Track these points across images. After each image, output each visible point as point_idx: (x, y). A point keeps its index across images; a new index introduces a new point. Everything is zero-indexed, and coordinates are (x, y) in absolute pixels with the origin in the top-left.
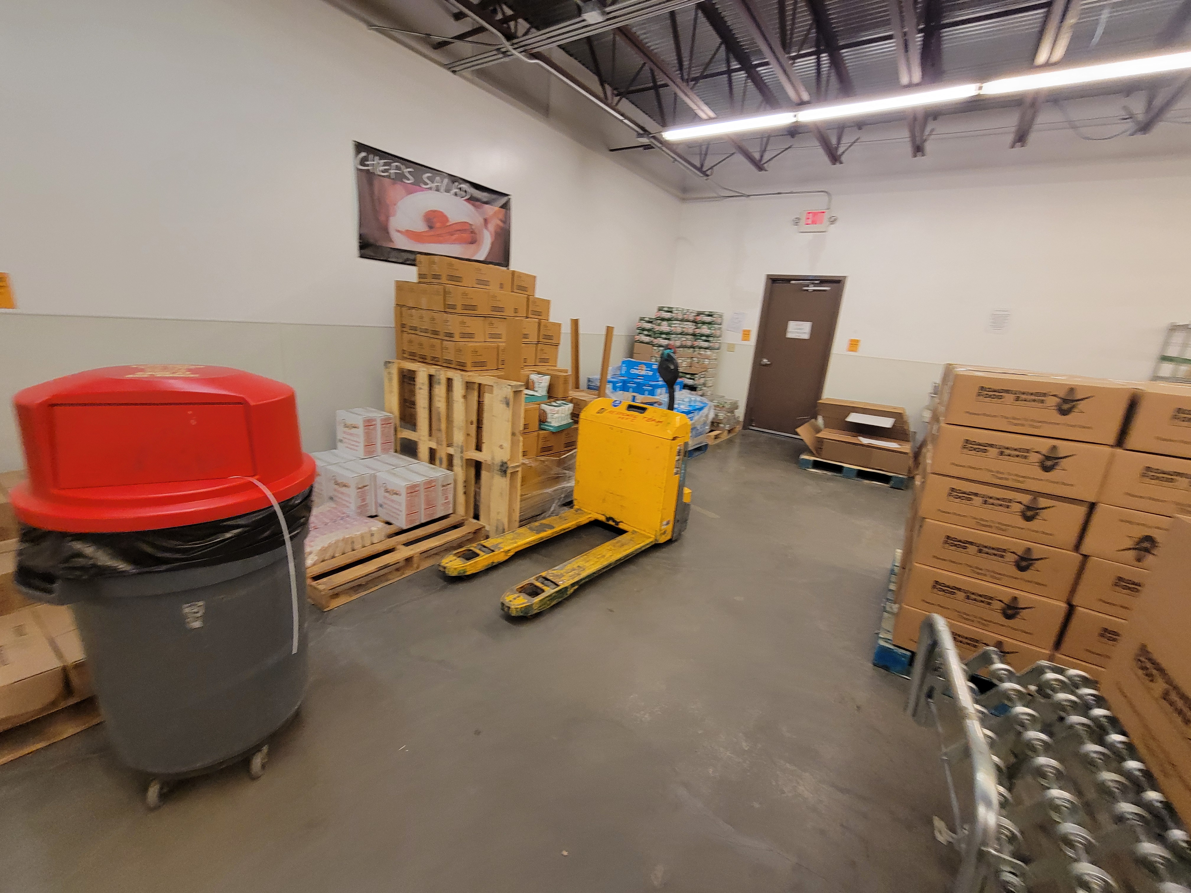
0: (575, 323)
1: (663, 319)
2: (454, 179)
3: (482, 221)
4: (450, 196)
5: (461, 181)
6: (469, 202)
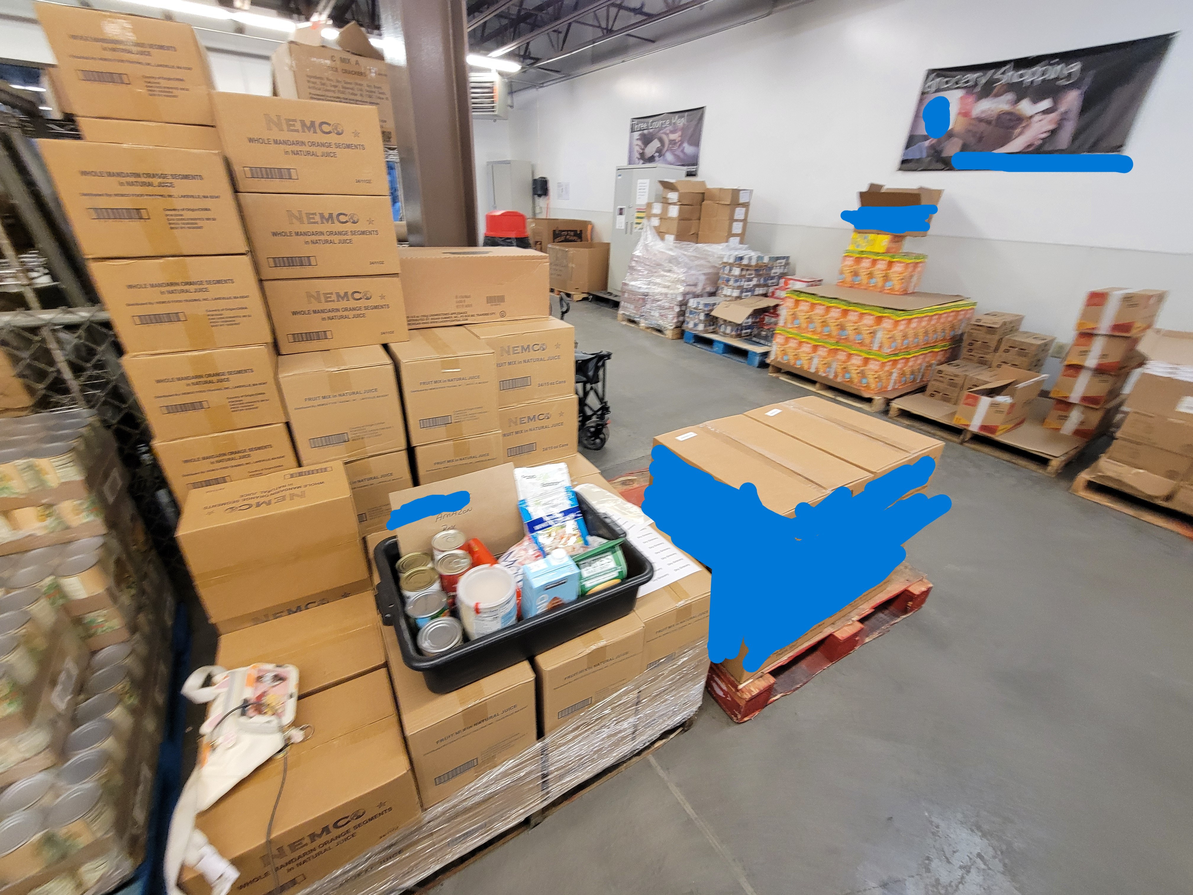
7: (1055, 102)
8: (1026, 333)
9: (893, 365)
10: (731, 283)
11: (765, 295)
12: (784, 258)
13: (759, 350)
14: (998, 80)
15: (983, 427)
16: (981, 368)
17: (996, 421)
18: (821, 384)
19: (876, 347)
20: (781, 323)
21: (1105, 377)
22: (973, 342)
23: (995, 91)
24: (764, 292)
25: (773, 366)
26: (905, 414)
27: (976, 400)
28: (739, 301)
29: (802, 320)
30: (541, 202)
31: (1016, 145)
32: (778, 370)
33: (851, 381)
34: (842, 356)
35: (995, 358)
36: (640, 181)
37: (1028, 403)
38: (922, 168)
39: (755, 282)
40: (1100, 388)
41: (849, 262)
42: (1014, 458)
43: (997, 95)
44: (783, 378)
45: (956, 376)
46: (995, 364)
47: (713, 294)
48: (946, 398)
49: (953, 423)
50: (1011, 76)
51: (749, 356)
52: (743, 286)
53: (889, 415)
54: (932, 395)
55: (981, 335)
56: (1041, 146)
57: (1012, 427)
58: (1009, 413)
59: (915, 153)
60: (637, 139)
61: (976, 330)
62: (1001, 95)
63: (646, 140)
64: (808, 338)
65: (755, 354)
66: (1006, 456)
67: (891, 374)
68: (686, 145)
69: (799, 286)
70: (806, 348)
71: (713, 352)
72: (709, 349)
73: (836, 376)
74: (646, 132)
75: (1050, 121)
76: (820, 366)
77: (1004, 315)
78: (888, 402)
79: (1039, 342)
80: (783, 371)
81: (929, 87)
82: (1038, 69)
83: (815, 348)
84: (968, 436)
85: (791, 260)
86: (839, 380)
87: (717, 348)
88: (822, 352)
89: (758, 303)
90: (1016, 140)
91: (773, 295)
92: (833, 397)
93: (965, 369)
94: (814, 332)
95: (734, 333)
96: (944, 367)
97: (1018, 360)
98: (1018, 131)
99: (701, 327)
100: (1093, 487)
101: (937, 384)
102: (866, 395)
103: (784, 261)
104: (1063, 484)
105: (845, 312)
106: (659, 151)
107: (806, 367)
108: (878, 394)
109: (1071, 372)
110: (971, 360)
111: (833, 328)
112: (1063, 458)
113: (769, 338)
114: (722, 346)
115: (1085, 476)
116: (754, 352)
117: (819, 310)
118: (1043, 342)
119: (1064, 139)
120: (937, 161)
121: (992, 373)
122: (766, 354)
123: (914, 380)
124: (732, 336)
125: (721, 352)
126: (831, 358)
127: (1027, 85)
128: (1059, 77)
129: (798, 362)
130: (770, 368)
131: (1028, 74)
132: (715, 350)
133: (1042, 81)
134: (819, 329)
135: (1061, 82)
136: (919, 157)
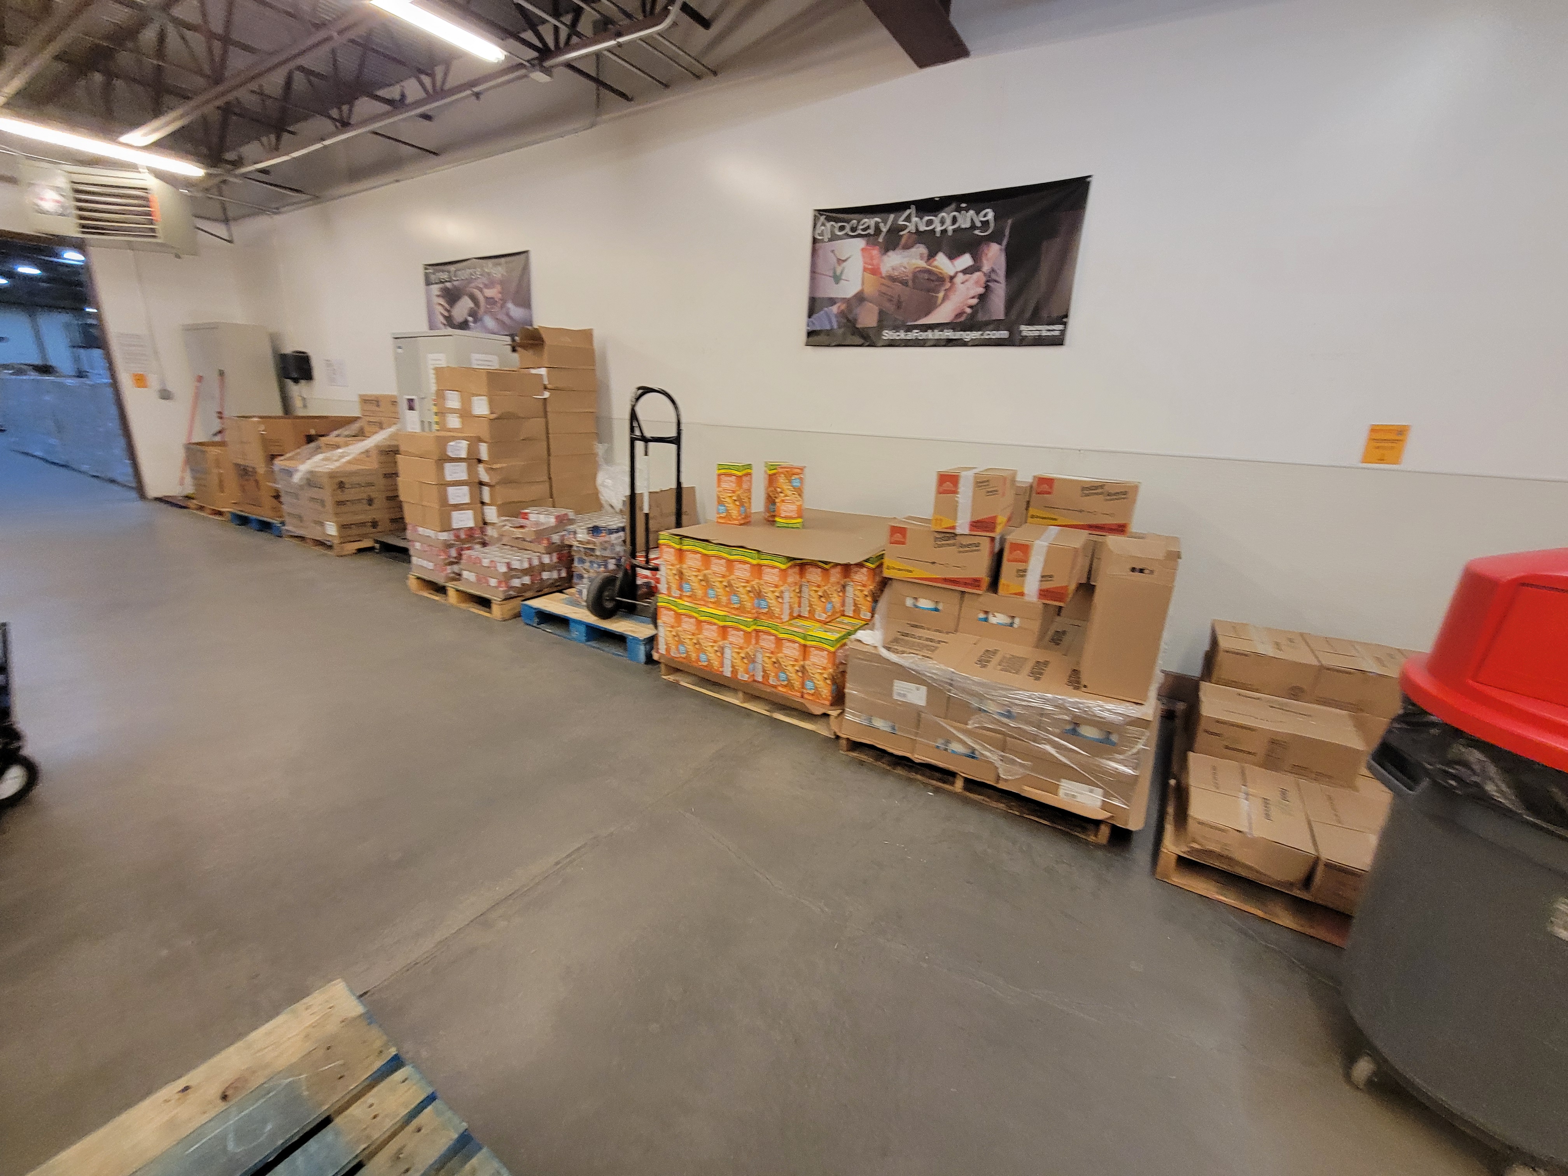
7: (975, 257)
13: (641, 632)
14: (905, 227)
18: (744, 691)
23: (903, 241)
25: (666, 664)
29: (694, 583)
30: (297, 390)
31: (943, 313)
32: (677, 669)
33: (789, 686)
34: (767, 642)
36: (430, 356)
38: (836, 343)
43: (907, 247)
44: (684, 683)
50: (917, 223)
51: (629, 644)
56: (973, 316)
59: (822, 322)
60: (438, 296)
62: (911, 247)
63: (452, 296)
64: (709, 614)
65: (637, 640)
68: (510, 305)
70: (710, 632)
71: (572, 639)
72: (564, 633)
73: (766, 676)
74: (448, 285)
75: (977, 282)
76: (738, 662)
80: (682, 671)
81: (821, 234)
82: (946, 215)
83: (724, 631)
86: (772, 682)
87: (578, 633)
88: (736, 638)
90: (943, 306)
94: (717, 603)
98: (941, 295)
100: (1187, 865)
105: (758, 569)
106: (473, 313)
107: (716, 664)
111: (745, 597)
114: (583, 629)
115: (1173, 849)
116: (633, 638)
117: (718, 568)
119: (998, 306)
120: (853, 334)
122: (652, 642)
125: (584, 638)
126: (751, 647)
127: (938, 235)
128: (973, 227)
129: (703, 657)
130: (663, 667)
131: (936, 220)
132: (574, 636)
133: (954, 231)
134: (724, 599)
135: (977, 232)
136: (828, 328)
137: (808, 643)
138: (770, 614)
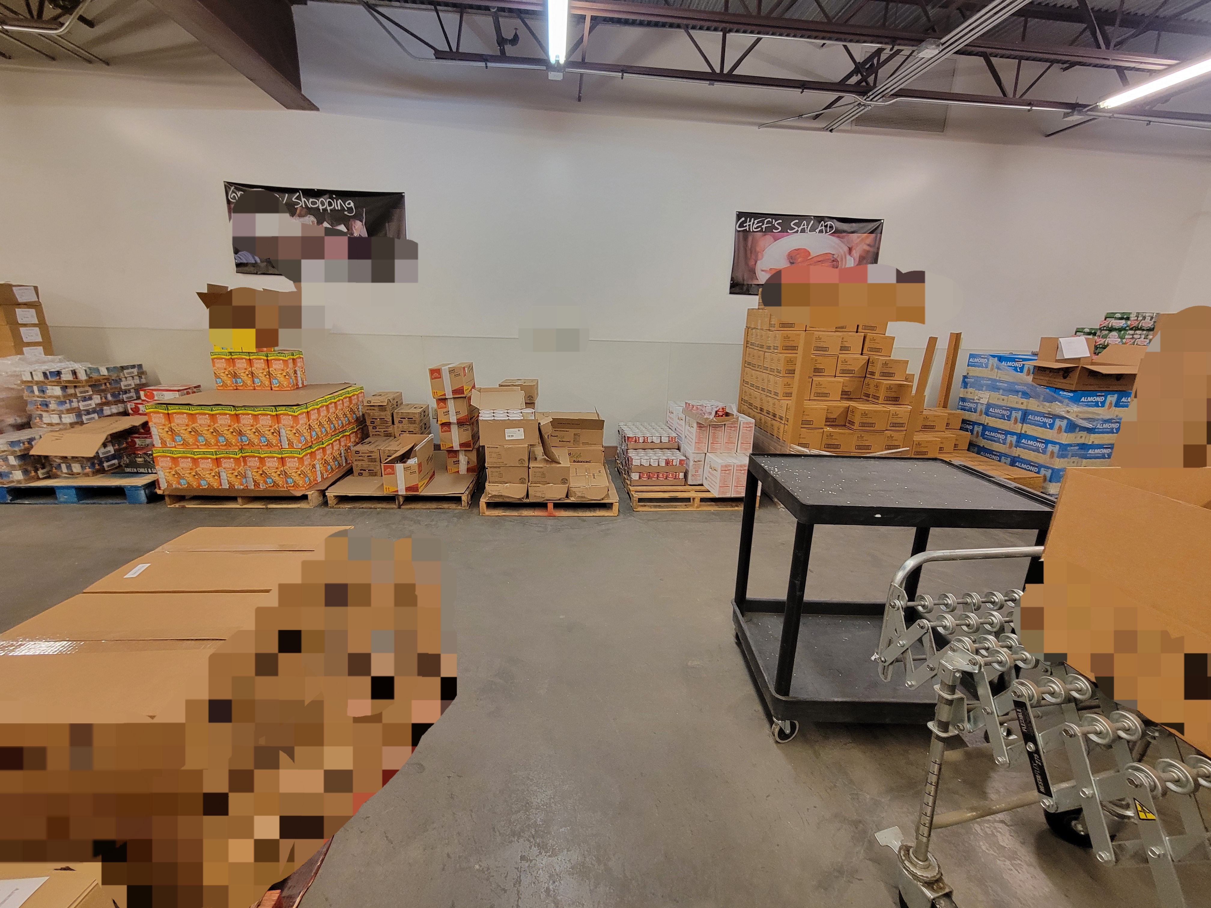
0: (956, 339)
1: (1111, 329)
2: (820, 219)
3: (846, 249)
4: (815, 234)
5: (826, 219)
6: (833, 236)
7: (347, 227)
8: (408, 405)
9: (311, 458)
10: (52, 406)
11: (125, 413)
12: (133, 367)
13: (141, 481)
15: (408, 489)
16: (389, 440)
17: (414, 480)
18: (242, 497)
19: (285, 445)
20: (157, 443)
21: (466, 427)
22: (374, 420)
23: (298, 211)
24: (121, 410)
25: (169, 496)
26: (343, 499)
27: (393, 468)
28: (78, 428)
29: (184, 435)
32: (180, 498)
33: (275, 484)
34: (254, 463)
35: (396, 429)
37: (430, 459)
38: (262, 272)
39: (97, 399)
40: (467, 436)
41: (221, 364)
42: (439, 504)
43: (302, 215)
44: (190, 505)
45: (371, 452)
46: (397, 435)
47: (26, 425)
48: (373, 474)
49: (385, 493)
51: (128, 493)
52: (79, 408)
53: (329, 505)
54: (360, 474)
55: (376, 413)
57: (428, 481)
58: (420, 471)
59: (247, 258)
61: (370, 410)
62: (305, 216)
64: (204, 453)
65: (136, 488)
66: (434, 505)
67: (314, 466)
69: (168, 397)
70: (206, 465)
71: (61, 503)
73: (256, 484)
76: (233, 479)
77: (387, 393)
78: (323, 493)
79: (420, 410)
80: (187, 498)
82: (324, 200)
83: (217, 462)
84: (401, 500)
85: (145, 368)
86: (262, 487)
87: (65, 496)
88: (228, 464)
89: (114, 425)
91: (136, 411)
92: (264, 507)
93: (377, 444)
94: (208, 445)
95: (88, 470)
96: (359, 447)
97: (412, 427)
99: (18, 475)
100: (491, 505)
101: (360, 463)
102: (299, 494)
103: (135, 371)
104: (475, 511)
105: (236, 417)
107: (215, 485)
108: (310, 488)
109: (445, 428)
110: (379, 435)
111: (229, 436)
112: (467, 492)
113: (149, 465)
114: (74, 491)
115: (483, 500)
116: (132, 487)
117: (203, 421)
118: (422, 409)
120: (272, 267)
121: (398, 442)
122: (153, 485)
123: (340, 465)
124: (87, 475)
125: (76, 499)
126: (242, 468)
127: (321, 211)
128: (343, 209)
129: (203, 483)
130: (167, 499)
131: (319, 203)
132: (62, 500)
133: (331, 210)
134: (213, 441)
135: (346, 213)
136: (254, 262)
137: (283, 456)
138: (251, 444)
